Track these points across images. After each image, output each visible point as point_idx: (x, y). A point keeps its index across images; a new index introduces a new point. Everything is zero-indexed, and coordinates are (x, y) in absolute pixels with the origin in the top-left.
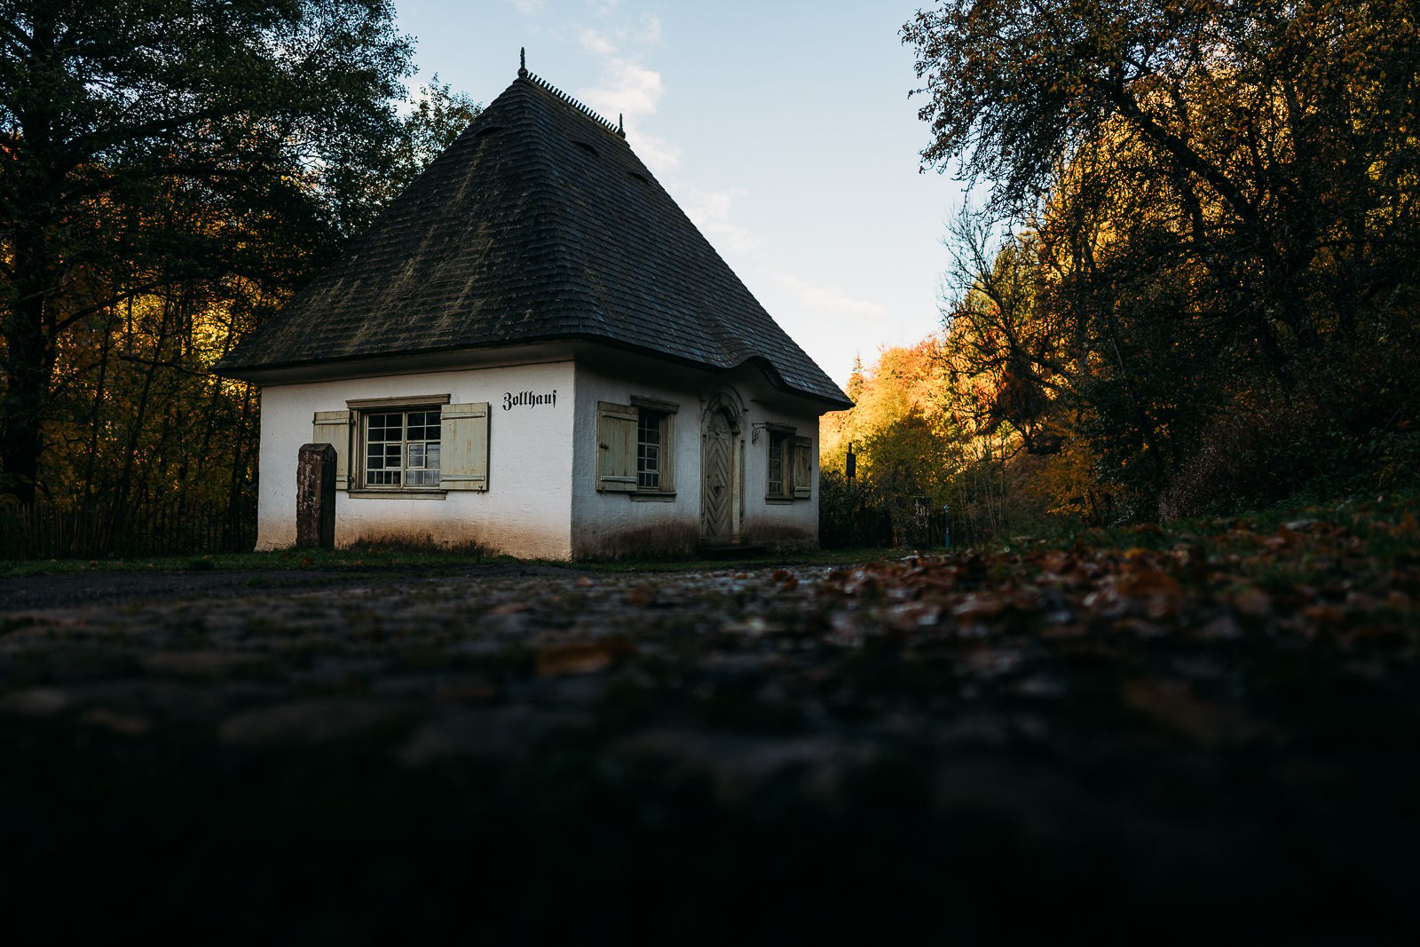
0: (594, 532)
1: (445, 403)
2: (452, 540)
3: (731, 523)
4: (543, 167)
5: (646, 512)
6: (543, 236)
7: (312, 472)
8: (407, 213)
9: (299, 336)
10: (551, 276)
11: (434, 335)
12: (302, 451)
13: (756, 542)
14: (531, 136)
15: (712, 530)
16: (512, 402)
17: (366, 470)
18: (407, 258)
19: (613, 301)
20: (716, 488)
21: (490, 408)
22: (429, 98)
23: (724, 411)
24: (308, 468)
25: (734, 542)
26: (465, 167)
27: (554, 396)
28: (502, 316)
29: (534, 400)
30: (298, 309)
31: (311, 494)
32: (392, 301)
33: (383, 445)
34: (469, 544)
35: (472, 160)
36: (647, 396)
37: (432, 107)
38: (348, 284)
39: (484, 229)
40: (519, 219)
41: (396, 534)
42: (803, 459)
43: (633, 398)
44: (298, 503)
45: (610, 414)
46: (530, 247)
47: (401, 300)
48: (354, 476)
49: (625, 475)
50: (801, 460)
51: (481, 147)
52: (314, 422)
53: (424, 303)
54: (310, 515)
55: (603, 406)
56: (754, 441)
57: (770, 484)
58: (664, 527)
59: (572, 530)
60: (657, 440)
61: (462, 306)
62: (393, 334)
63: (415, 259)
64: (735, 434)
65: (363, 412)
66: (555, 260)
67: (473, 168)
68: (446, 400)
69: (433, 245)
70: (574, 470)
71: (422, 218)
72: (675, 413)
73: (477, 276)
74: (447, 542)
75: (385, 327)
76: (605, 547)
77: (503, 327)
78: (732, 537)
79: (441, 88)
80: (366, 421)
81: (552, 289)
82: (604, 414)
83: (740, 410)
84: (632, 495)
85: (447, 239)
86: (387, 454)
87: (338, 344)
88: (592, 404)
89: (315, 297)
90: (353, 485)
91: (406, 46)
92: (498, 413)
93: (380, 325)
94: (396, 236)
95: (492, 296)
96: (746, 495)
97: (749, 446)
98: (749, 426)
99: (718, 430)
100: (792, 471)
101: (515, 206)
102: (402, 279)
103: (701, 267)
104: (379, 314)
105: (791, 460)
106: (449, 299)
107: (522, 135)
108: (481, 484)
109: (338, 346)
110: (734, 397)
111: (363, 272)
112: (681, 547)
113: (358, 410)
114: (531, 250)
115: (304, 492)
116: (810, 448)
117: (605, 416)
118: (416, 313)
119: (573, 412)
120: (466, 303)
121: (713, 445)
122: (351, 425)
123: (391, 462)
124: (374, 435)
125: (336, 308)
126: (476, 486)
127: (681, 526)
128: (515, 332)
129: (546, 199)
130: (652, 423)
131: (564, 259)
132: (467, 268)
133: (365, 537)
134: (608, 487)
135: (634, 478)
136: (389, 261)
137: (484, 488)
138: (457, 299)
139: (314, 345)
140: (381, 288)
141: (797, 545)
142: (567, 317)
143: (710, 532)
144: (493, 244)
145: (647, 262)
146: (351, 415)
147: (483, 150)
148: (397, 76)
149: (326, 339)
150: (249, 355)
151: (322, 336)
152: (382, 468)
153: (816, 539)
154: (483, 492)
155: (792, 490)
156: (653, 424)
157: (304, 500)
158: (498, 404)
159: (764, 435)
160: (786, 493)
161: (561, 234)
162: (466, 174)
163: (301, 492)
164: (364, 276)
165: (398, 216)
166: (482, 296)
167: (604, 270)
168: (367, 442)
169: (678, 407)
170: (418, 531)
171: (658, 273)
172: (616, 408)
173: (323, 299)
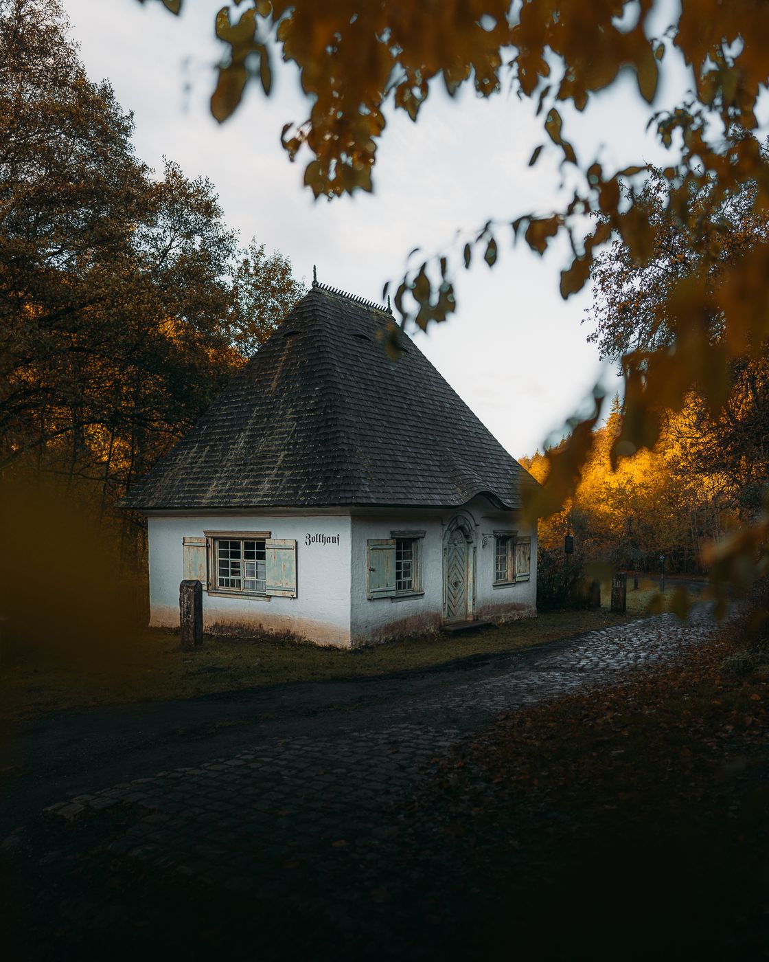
0: (366, 627)
1: (267, 538)
2: (274, 629)
3: (467, 606)
4: (329, 367)
5: (403, 608)
6: (329, 424)
7: (188, 599)
8: (239, 396)
9: (172, 487)
10: (334, 457)
11: (259, 495)
12: (182, 587)
13: (485, 618)
14: (321, 341)
15: (451, 613)
16: (311, 540)
17: (218, 577)
18: (240, 431)
19: (377, 470)
20: (453, 585)
21: (297, 543)
22: (249, 257)
23: (461, 528)
24: (186, 596)
25: (468, 619)
26: (276, 362)
27: (338, 538)
28: (303, 486)
29: (326, 540)
30: (170, 465)
31: (189, 613)
32: (231, 466)
33: (228, 561)
34: (286, 632)
35: (280, 356)
36: (402, 529)
37: (252, 264)
38: (201, 449)
39: (290, 414)
40: (313, 408)
41: (239, 622)
42: (523, 552)
43: (392, 533)
44: (181, 618)
45: (375, 546)
46: (321, 432)
47: (237, 465)
48: (210, 581)
49: (387, 586)
50: (522, 553)
51: (287, 346)
52: (183, 544)
53: (252, 470)
54: (189, 626)
55: (370, 543)
56: (484, 546)
57: (497, 573)
58: (415, 617)
59: (351, 627)
60: (410, 557)
61: (277, 475)
62: (233, 492)
63: (244, 433)
64: (469, 543)
65: (215, 539)
66: (336, 444)
67: (282, 364)
68: (268, 536)
69: (257, 423)
70: (352, 588)
71: (248, 400)
72: (423, 538)
73: (286, 452)
74: (272, 630)
75: (227, 487)
76: (374, 635)
77: (304, 494)
78: (467, 615)
79: (258, 248)
80: (217, 544)
81: (335, 468)
82: (372, 548)
83: (473, 525)
84: (392, 598)
85: (266, 419)
86: (232, 567)
87: (197, 497)
88: (364, 542)
89: (180, 457)
90: (210, 587)
91: (232, 237)
92: (302, 546)
93: (223, 485)
94: (232, 414)
95: (296, 470)
96: (478, 585)
97: (480, 549)
98: (480, 535)
99: (456, 542)
100: (514, 563)
101: (311, 398)
102: (237, 449)
103: (446, 418)
104: (223, 475)
105: (514, 554)
106: (268, 468)
107: (314, 339)
108: (292, 593)
109: (197, 498)
110: (469, 517)
111: (210, 440)
112: (428, 628)
113: (212, 538)
114: (321, 434)
115: (184, 612)
116: (530, 544)
117: (372, 549)
118: (247, 477)
119: (350, 550)
120: (280, 472)
121: (452, 553)
122: (207, 548)
123: (234, 573)
124: (222, 554)
125: (194, 467)
126: (289, 594)
127: (428, 614)
128: (311, 499)
129: (331, 393)
130: (405, 548)
131: (343, 443)
132: (279, 445)
133: (219, 622)
134: (375, 595)
135: (394, 587)
136: (228, 433)
137: (294, 597)
138: (274, 468)
139: (182, 495)
140: (223, 455)
141: (518, 615)
142: (345, 491)
143: (451, 614)
144: (296, 427)
145: (403, 427)
146: (207, 540)
147: (289, 349)
148: (226, 259)
149: (189, 491)
150: (140, 498)
151: (186, 489)
152: (228, 576)
153: (534, 608)
154: (294, 598)
155: (514, 578)
156: (408, 546)
157: (184, 617)
158: (302, 541)
159: (492, 542)
160: (510, 579)
161: (341, 422)
162: (277, 367)
163: (182, 612)
164: (211, 443)
165: (232, 397)
166: (290, 468)
167: (372, 444)
168: (218, 559)
169: (425, 533)
170: (253, 620)
171: (411, 434)
172: (380, 542)
173: (185, 459)
